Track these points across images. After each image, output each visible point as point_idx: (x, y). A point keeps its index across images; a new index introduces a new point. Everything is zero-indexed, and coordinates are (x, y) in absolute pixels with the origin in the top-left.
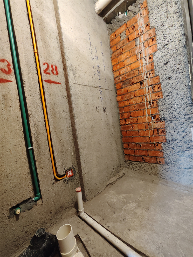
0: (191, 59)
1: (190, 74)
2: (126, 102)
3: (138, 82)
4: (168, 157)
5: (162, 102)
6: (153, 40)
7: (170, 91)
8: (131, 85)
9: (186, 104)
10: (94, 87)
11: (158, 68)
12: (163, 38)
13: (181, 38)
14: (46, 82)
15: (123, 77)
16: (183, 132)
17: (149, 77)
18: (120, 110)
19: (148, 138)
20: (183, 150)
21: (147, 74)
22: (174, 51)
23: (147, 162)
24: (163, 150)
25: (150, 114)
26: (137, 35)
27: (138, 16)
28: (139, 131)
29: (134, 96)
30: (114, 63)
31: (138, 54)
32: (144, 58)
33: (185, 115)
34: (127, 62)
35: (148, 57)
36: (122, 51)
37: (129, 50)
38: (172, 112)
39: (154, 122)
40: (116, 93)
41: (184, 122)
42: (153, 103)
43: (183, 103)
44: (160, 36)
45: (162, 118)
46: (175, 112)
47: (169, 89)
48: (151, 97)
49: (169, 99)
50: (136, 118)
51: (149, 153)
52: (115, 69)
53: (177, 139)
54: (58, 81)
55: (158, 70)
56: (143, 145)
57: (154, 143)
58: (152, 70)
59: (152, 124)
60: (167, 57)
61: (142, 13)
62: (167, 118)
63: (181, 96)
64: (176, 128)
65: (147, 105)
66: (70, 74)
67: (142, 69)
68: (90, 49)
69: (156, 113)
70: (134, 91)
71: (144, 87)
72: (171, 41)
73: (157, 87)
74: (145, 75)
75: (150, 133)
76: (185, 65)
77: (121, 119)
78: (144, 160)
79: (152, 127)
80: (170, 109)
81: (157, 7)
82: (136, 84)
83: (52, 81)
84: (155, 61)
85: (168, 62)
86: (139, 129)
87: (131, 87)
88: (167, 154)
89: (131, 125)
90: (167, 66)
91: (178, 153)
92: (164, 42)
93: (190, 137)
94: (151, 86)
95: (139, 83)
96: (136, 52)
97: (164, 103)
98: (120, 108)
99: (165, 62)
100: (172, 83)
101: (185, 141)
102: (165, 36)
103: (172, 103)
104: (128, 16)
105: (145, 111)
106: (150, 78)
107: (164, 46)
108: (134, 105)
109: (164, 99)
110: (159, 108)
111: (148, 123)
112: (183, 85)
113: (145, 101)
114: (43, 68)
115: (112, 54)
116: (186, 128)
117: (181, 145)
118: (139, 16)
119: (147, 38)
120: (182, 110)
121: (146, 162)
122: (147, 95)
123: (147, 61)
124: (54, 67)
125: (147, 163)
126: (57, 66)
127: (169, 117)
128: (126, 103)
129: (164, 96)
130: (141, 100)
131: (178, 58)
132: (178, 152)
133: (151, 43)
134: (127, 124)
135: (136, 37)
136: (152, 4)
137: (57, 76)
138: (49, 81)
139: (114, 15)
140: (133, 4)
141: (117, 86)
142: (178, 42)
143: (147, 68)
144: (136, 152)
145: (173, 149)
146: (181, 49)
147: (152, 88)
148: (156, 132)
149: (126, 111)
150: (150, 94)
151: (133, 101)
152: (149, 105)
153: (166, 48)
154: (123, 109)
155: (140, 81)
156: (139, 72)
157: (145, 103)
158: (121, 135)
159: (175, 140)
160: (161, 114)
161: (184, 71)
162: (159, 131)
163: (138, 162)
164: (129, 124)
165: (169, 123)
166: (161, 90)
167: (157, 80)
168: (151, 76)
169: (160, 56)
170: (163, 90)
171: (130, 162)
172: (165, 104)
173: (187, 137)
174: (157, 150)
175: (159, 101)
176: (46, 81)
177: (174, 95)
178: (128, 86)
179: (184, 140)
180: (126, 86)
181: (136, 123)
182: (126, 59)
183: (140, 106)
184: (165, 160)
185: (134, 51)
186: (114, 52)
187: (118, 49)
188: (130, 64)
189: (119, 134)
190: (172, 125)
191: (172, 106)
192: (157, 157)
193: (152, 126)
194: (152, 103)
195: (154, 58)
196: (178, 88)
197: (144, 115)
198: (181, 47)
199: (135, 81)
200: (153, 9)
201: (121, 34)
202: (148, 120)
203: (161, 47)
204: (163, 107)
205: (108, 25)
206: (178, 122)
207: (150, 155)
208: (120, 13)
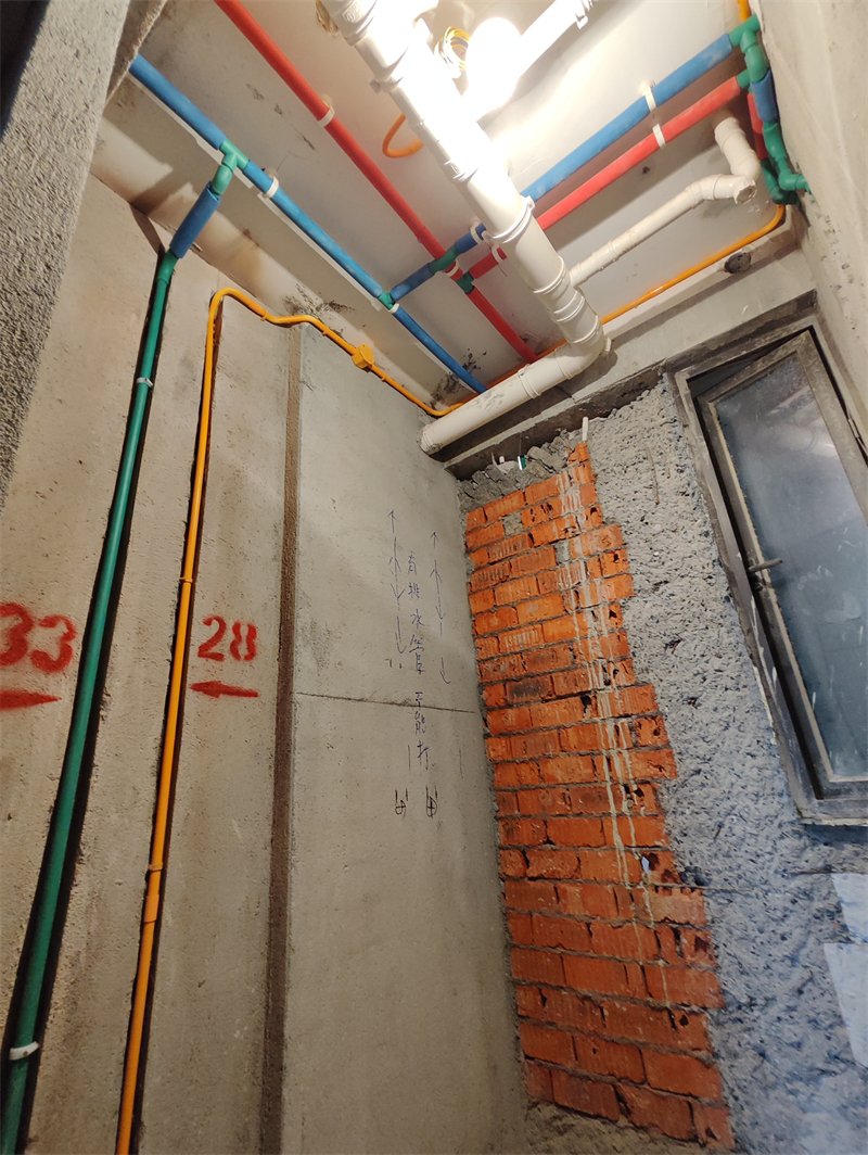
0: (756, 648)
1: (766, 704)
2: (524, 770)
3: (573, 695)
4: (747, 1103)
5: (678, 795)
6: (616, 557)
7: (701, 753)
8: (547, 701)
9: (776, 822)
10: (392, 703)
11: (643, 653)
12: (649, 557)
13: (709, 569)
14: (198, 691)
15: (512, 661)
16: (793, 959)
17: (613, 681)
18: (501, 802)
19: (635, 974)
20: (811, 1069)
21: (604, 670)
22: (694, 609)
23: (644, 1129)
24: (716, 1055)
25: (634, 845)
26: (559, 531)
27: (561, 479)
28: (588, 925)
29: (558, 748)
30: (480, 607)
31: (567, 591)
32: (592, 609)
33: (784, 873)
34: (529, 611)
35: (604, 608)
36: (510, 571)
37: (533, 572)
38: (726, 849)
39: (656, 888)
40: (485, 720)
41: (786, 909)
42: (639, 793)
43: (764, 814)
44: (637, 551)
45: (687, 869)
46: (739, 853)
47: (698, 744)
48: (629, 766)
49: (703, 785)
50: (571, 854)
51: (649, 1068)
52: (483, 627)
53: (774, 999)
54: (247, 686)
55: (646, 664)
56: (613, 1011)
57: (668, 1005)
58: (623, 659)
59: (647, 894)
60: (672, 626)
61: (573, 475)
62: (707, 875)
63: (752, 782)
64: (757, 933)
65: (617, 800)
66: (303, 657)
67: (586, 648)
68: (393, 560)
69: (657, 843)
70: (558, 728)
71: (597, 719)
72: (677, 573)
73: (648, 728)
74: (597, 672)
75: (640, 944)
76: (742, 665)
77: (507, 849)
78: (627, 1112)
79: (647, 914)
80: (717, 834)
81: (620, 468)
82: (564, 700)
83: (224, 686)
84: (632, 630)
85: (679, 641)
86: (587, 913)
87: (546, 707)
88: (739, 1088)
89: (550, 886)
90: (675, 653)
91: (789, 1086)
92: (653, 570)
93: (827, 997)
94: (624, 720)
95: (578, 698)
96: (561, 584)
97: (685, 803)
98: (501, 791)
99: (668, 640)
100: (705, 722)
101: (812, 1015)
102: (656, 554)
103: (718, 809)
104: (528, 471)
105: (609, 824)
106: (619, 687)
107: (657, 585)
108: (562, 789)
109: (684, 785)
110: (670, 820)
111: (629, 888)
112: (748, 739)
113: (607, 778)
114: (201, 634)
115: (473, 573)
116: (803, 945)
117: (795, 1039)
118: (564, 481)
119: (596, 548)
120: (769, 849)
121: (637, 1128)
122: (613, 753)
123: (603, 624)
124: (244, 631)
125: (645, 1136)
126: (258, 625)
127: (719, 872)
128: (528, 775)
129: (681, 769)
130: (590, 771)
131: (714, 633)
132: (789, 1081)
133: (611, 569)
134: (531, 875)
135: (557, 538)
136: (606, 456)
137: (247, 663)
138: (211, 689)
139: (483, 462)
140: (545, 445)
141: (490, 695)
142: (704, 583)
143: (604, 648)
144: (580, 1051)
145: (763, 1055)
146: (719, 607)
147: (631, 729)
148: (668, 942)
149: (526, 814)
150: (626, 754)
151: (557, 770)
152: (624, 797)
153: (665, 594)
154: (514, 799)
155: (579, 690)
156: (575, 657)
157: (605, 788)
158: (507, 930)
159: (766, 1005)
160: (680, 850)
161: (742, 683)
162: (684, 940)
163: (597, 1122)
164: (541, 877)
165: (721, 900)
166: (668, 743)
167: (648, 699)
168: (622, 679)
169: (646, 615)
170: (673, 744)
171: (555, 1118)
172: (692, 807)
173: (816, 992)
174: (685, 1053)
175: (664, 791)
176: (197, 687)
177: (722, 774)
178: (535, 702)
179: (804, 1004)
180: (525, 699)
181: (572, 879)
182: (524, 601)
183: (586, 798)
184: (732, 1121)
185: (554, 582)
186: (478, 569)
187: (495, 562)
188: (541, 622)
189: (495, 927)
190: (735, 914)
191: (720, 819)
192: (690, 1095)
193: (648, 905)
194: (636, 792)
195: (627, 617)
196: (733, 747)
197: (607, 843)
198: (715, 600)
199: (562, 688)
200: (609, 470)
201: (506, 519)
202: (626, 870)
203: (649, 586)
204: (686, 821)
205: (459, 483)
206: (760, 903)
207: (652, 1079)
208: (502, 459)
